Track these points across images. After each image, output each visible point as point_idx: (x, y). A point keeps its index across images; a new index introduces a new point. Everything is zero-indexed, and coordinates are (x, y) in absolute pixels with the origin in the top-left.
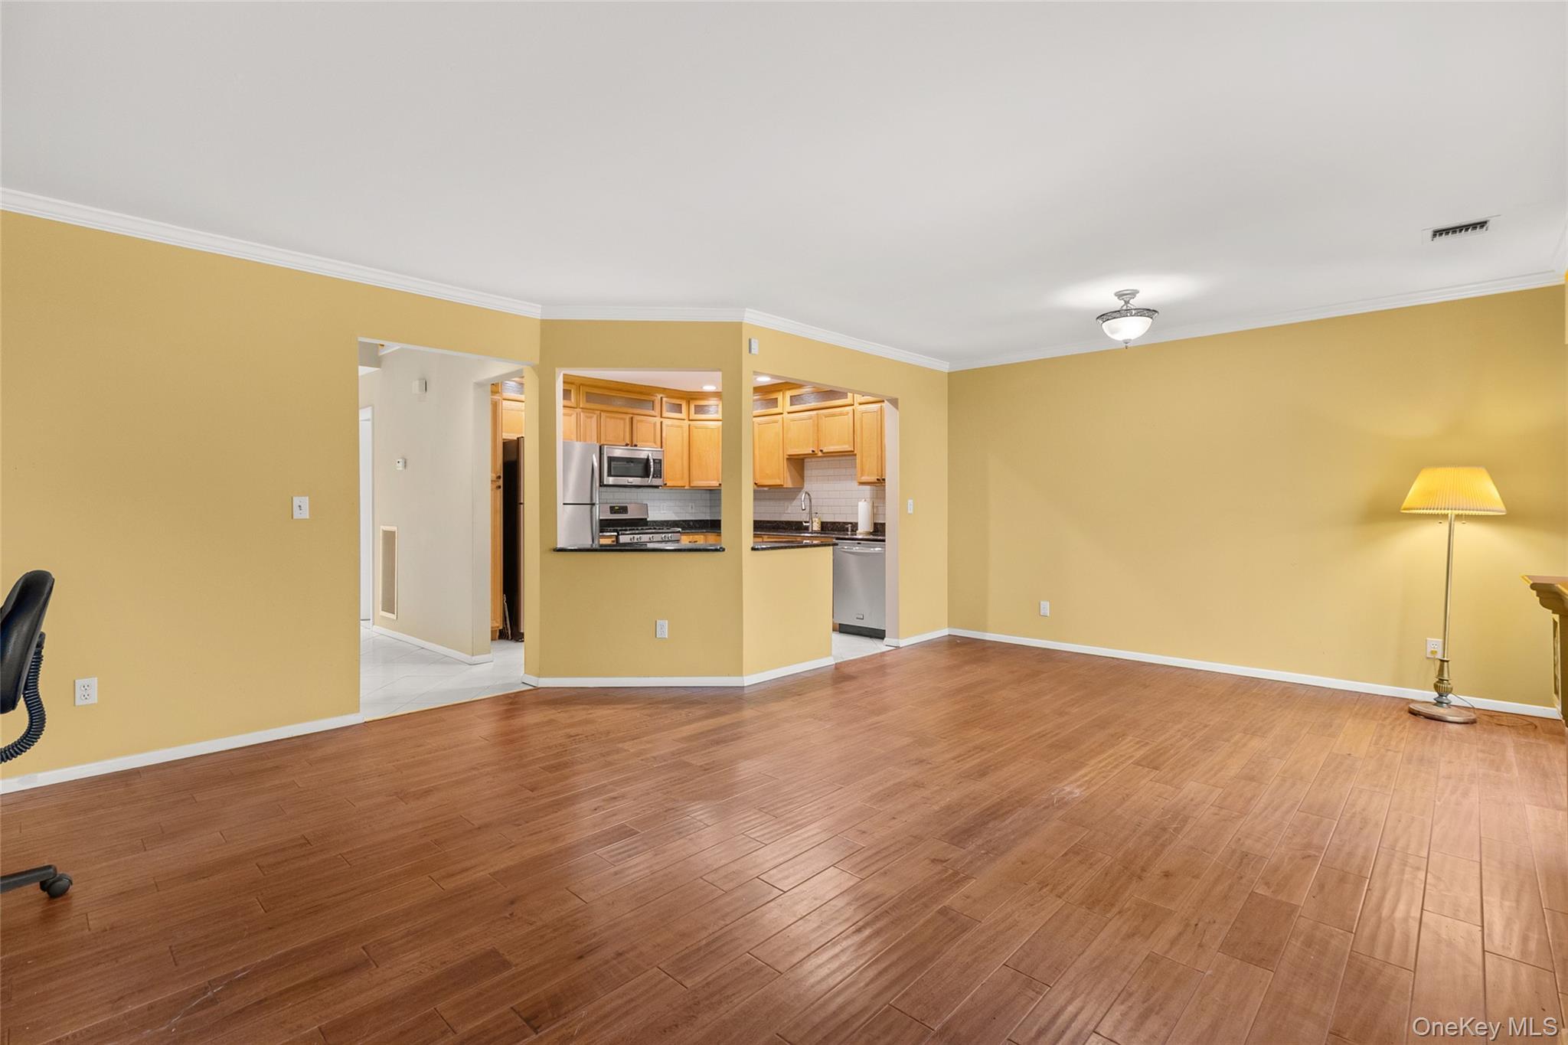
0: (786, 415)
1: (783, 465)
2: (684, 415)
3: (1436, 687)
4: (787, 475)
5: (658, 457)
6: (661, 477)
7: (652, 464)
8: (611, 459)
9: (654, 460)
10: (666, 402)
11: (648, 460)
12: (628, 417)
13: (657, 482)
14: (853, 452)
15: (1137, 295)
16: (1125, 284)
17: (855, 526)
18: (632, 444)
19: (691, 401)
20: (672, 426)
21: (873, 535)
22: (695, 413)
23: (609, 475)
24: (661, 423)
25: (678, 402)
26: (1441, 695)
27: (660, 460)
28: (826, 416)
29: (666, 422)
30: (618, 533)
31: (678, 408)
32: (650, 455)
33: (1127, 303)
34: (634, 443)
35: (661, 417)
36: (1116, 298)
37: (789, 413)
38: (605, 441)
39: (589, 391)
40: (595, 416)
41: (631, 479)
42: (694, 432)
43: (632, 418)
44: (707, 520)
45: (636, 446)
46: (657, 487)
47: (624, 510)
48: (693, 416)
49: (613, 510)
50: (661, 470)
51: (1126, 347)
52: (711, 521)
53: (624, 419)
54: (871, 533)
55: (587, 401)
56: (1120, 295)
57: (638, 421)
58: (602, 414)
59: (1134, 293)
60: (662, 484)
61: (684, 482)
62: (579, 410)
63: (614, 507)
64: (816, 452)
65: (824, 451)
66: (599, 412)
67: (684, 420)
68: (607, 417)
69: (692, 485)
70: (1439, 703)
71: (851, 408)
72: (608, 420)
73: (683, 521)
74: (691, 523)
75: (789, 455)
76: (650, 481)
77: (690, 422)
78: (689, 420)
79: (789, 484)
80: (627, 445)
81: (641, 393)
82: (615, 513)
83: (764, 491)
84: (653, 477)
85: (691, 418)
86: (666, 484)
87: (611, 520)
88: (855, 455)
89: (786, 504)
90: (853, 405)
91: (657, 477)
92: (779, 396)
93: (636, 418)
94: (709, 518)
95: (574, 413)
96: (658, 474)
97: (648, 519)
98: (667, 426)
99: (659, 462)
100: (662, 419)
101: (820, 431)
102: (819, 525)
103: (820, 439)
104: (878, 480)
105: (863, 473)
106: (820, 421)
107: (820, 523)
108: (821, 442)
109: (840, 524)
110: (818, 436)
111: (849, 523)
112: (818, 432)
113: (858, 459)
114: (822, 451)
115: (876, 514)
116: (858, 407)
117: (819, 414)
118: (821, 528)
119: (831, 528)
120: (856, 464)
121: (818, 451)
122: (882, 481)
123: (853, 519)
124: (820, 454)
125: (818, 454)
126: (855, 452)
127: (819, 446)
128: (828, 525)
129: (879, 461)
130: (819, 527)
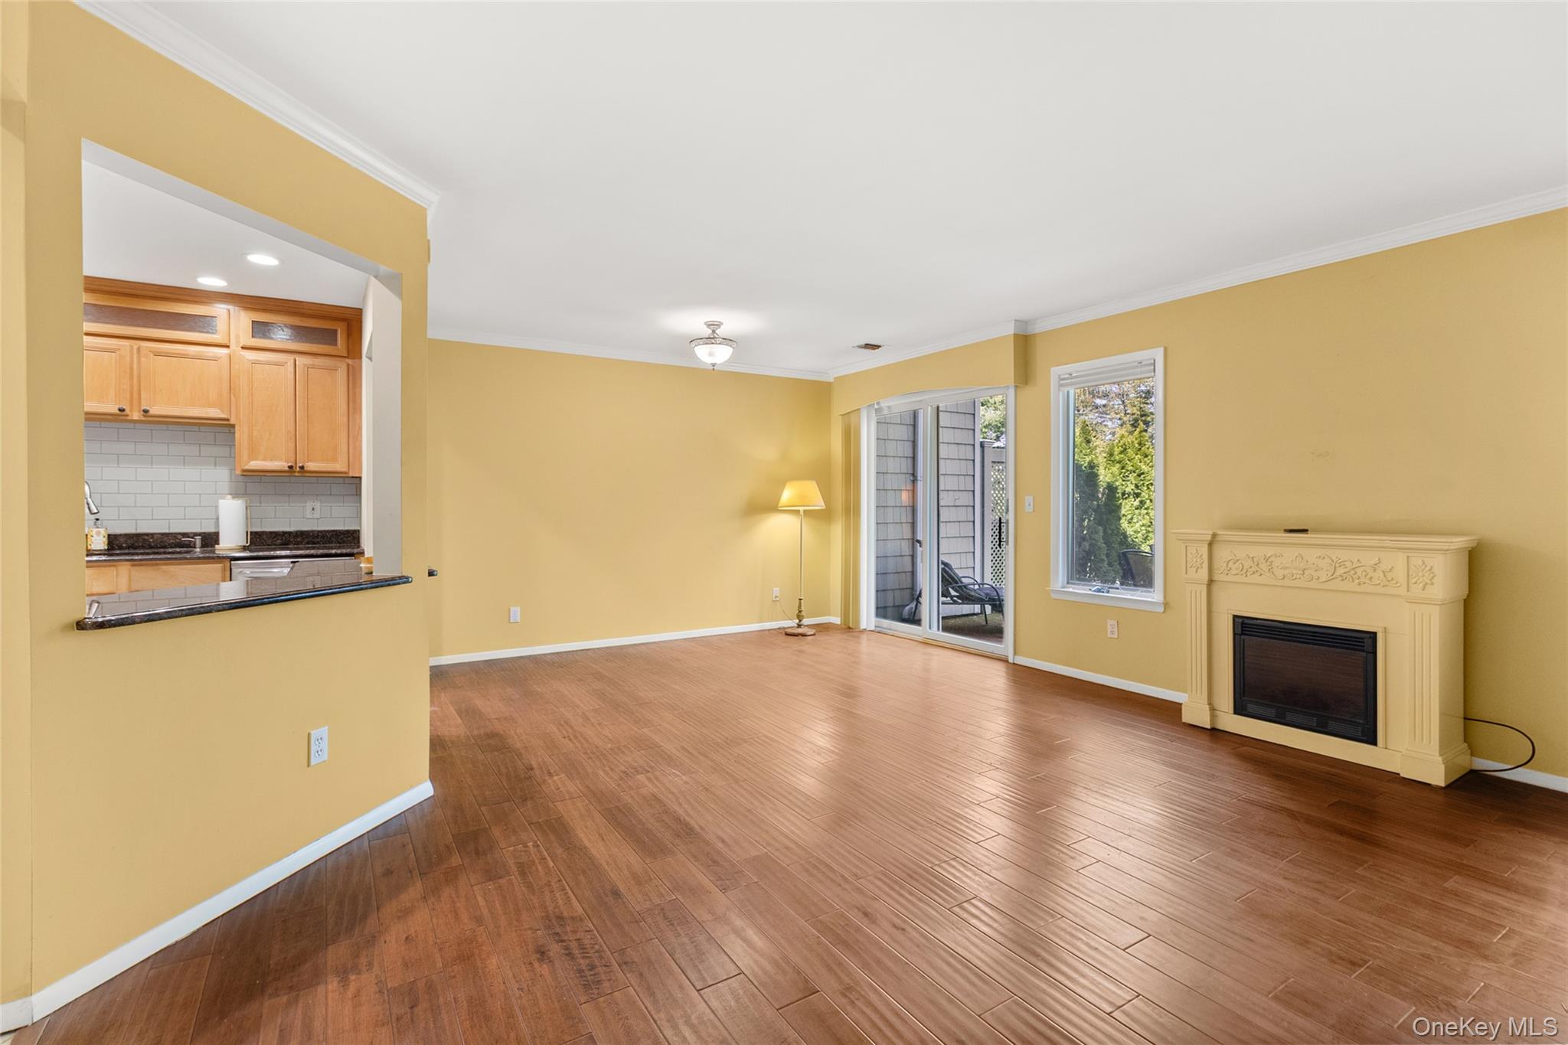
3: (798, 618)
14: (228, 420)
15: (722, 327)
16: (714, 316)
17: (210, 540)
21: (251, 551)
26: (800, 621)
28: (157, 354)
33: (714, 331)
36: (705, 326)
51: (714, 369)
54: (244, 548)
56: (709, 325)
59: (719, 325)
64: (127, 411)
65: (152, 412)
70: (799, 626)
71: (224, 351)
88: (233, 426)
90: (228, 347)
101: (139, 377)
102: (105, 540)
103: (142, 393)
104: (291, 467)
105: (253, 455)
106: (139, 362)
107: (106, 536)
108: (142, 396)
109: (155, 536)
110: (132, 386)
111: (196, 534)
112: (131, 378)
113: (241, 435)
114: (146, 411)
115: (251, 518)
116: (241, 353)
117: (135, 347)
118: (109, 544)
119: (140, 544)
120: (234, 441)
121: (131, 410)
122: (298, 469)
123: (209, 528)
124: (136, 415)
125: (132, 415)
126: (232, 422)
127: (135, 402)
128: (122, 540)
129: (293, 440)
130: (106, 543)
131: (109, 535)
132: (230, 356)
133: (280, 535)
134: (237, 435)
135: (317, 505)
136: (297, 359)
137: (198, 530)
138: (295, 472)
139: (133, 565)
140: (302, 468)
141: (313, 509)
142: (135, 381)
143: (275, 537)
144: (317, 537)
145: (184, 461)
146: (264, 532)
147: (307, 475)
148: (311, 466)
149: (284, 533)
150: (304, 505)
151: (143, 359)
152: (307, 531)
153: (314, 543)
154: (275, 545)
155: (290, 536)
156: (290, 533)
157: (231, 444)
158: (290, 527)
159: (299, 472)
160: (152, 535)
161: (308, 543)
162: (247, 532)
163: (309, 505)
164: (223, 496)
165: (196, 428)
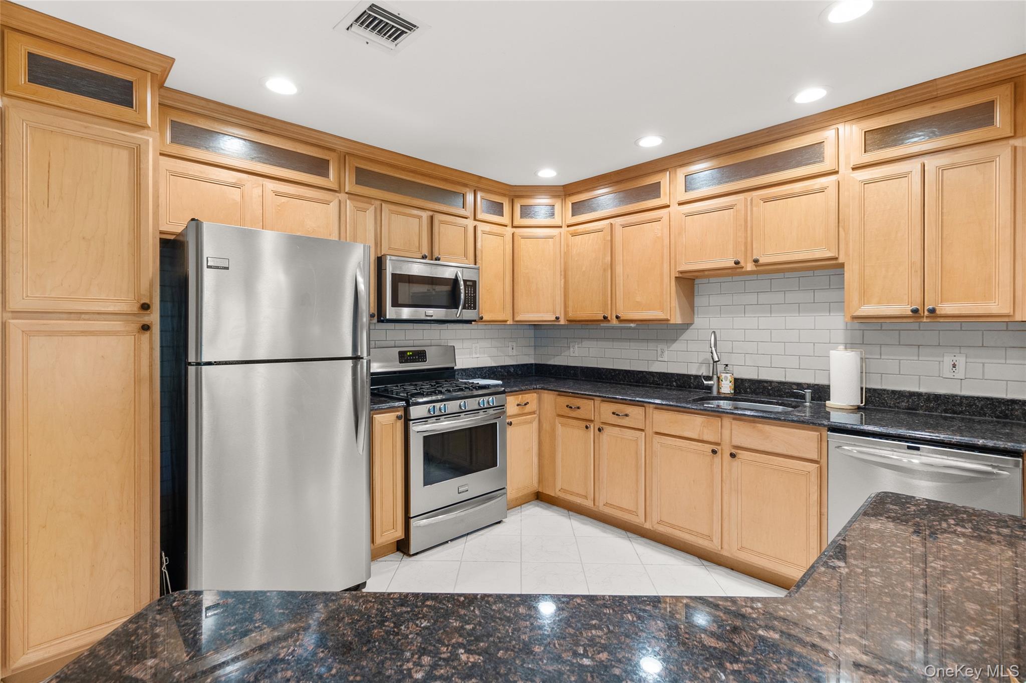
0: (674, 208)
1: (671, 287)
2: (506, 219)
4: (675, 303)
5: (470, 275)
6: (475, 308)
7: (462, 287)
8: (398, 279)
9: (465, 281)
10: (482, 198)
11: (455, 281)
12: (425, 215)
13: (468, 314)
14: (836, 259)
17: (821, 393)
18: (432, 256)
19: (516, 200)
20: (490, 233)
22: (521, 217)
23: (395, 304)
24: (475, 227)
25: (498, 199)
27: (474, 282)
28: (766, 200)
29: (481, 227)
30: (407, 402)
31: (498, 209)
32: (460, 274)
34: (436, 255)
35: (475, 219)
37: (680, 204)
38: (390, 248)
39: (359, 166)
40: (372, 208)
41: (430, 311)
42: (522, 244)
43: (432, 217)
44: (532, 364)
45: (438, 259)
46: (469, 322)
47: (420, 356)
48: (518, 221)
49: (403, 357)
50: (475, 297)
52: (536, 364)
53: (420, 217)
54: (858, 408)
55: (358, 182)
57: (442, 222)
58: (383, 205)
60: (477, 318)
61: (506, 315)
62: (342, 196)
63: (405, 352)
64: (742, 264)
65: (761, 261)
66: (378, 203)
67: (506, 226)
68: (392, 212)
69: (517, 319)
71: (833, 178)
72: (393, 216)
73: (502, 367)
74: (512, 370)
75: (681, 272)
76: (461, 313)
77: (514, 229)
78: (513, 227)
79: (677, 319)
80: (424, 257)
81: (446, 180)
82: (406, 361)
83: (630, 328)
84: (464, 308)
85: (515, 223)
86: (482, 318)
87: (400, 372)
88: (842, 266)
89: (660, 346)
90: (837, 172)
91: (469, 308)
92: (664, 179)
93: (438, 217)
94: (533, 362)
95: (334, 199)
96: (472, 303)
97: (455, 368)
98: (484, 232)
99: (472, 285)
100: (476, 223)
101: (752, 227)
102: (732, 385)
103: (754, 244)
104: (915, 311)
105: (865, 297)
106: (752, 210)
107: (733, 381)
108: (754, 246)
109: (773, 384)
110: (746, 238)
111: (809, 386)
112: (746, 230)
113: (851, 275)
114: (756, 261)
115: (866, 373)
116: (852, 175)
117: (749, 199)
118: (735, 389)
119: (761, 391)
120: (843, 284)
121: (746, 262)
122: (926, 313)
123: (820, 381)
124: (750, 267)
125: (746, 267)
126: (840, 261)
127: (749, 254)
128: (746, 385)
129: (920, 273)
130: (733, 387)
131: (736, 380)
132: (839, 182)
133: (905, 396)
134: (847, 275)
135: (961, 360)
136: (926, 162)
137: (810, 380)
138: (923, 317)
139: (734, 419)
140: (932, 311)
141: (954, 366)
142: (749, 232)
143: (899, 398)
144: (960, 404)
145: (800, 308)
146: (884, 390)
147: (942, 320)
148: (946, 308)
149: (912, 394)
150: (940, 359)
151: (754, 209)
152: (945, 395)
153: (954, 412)
154: (898, 408)
155: (919, 399)
156: (919, 395)
157: (841, 287)
158: (919, 389)
159: (927, 317)
160: (771, 382)
161: (946, 411)
162: (862, 389)
163: (948, 360)
164: (834, 345)
165: (810, 273)
